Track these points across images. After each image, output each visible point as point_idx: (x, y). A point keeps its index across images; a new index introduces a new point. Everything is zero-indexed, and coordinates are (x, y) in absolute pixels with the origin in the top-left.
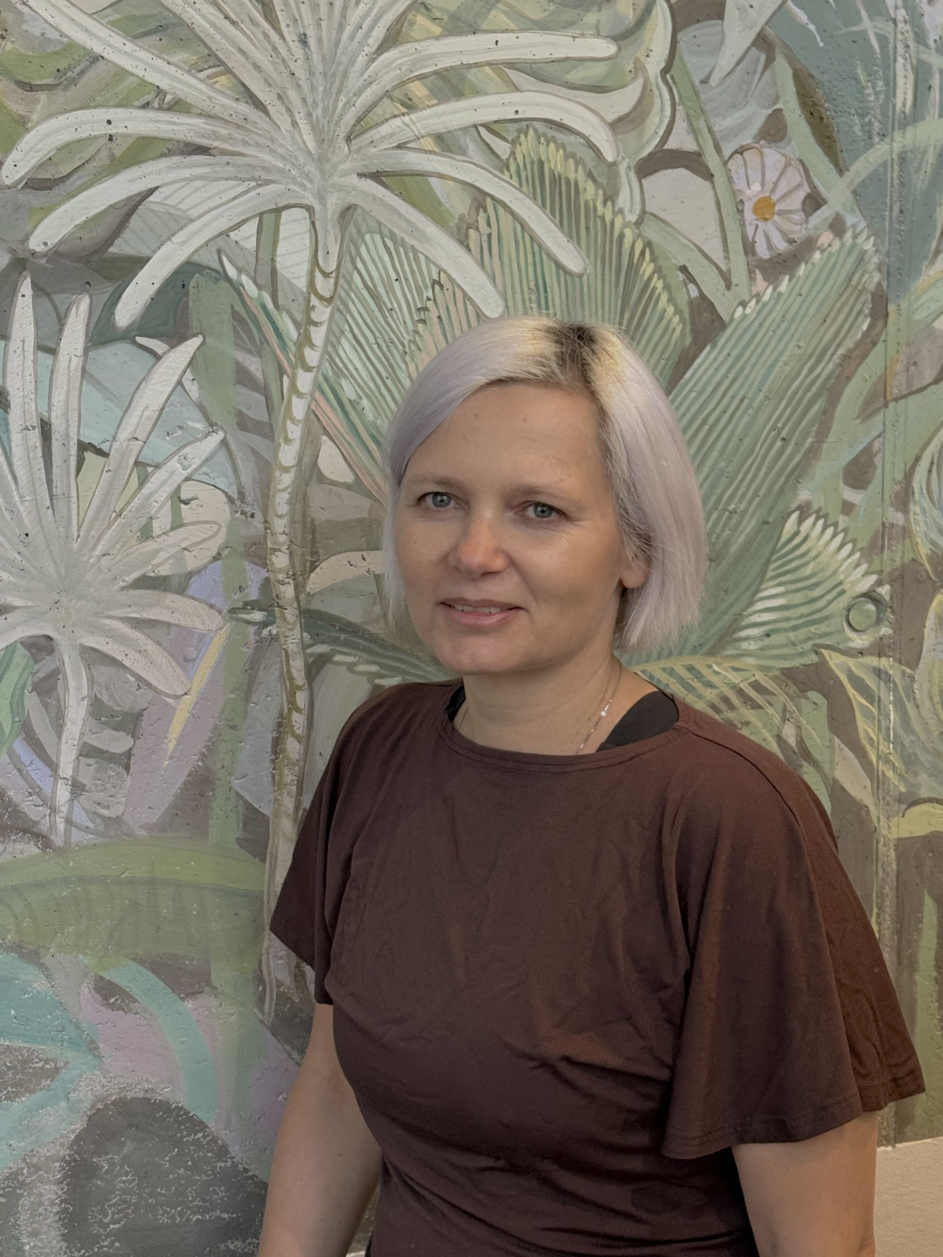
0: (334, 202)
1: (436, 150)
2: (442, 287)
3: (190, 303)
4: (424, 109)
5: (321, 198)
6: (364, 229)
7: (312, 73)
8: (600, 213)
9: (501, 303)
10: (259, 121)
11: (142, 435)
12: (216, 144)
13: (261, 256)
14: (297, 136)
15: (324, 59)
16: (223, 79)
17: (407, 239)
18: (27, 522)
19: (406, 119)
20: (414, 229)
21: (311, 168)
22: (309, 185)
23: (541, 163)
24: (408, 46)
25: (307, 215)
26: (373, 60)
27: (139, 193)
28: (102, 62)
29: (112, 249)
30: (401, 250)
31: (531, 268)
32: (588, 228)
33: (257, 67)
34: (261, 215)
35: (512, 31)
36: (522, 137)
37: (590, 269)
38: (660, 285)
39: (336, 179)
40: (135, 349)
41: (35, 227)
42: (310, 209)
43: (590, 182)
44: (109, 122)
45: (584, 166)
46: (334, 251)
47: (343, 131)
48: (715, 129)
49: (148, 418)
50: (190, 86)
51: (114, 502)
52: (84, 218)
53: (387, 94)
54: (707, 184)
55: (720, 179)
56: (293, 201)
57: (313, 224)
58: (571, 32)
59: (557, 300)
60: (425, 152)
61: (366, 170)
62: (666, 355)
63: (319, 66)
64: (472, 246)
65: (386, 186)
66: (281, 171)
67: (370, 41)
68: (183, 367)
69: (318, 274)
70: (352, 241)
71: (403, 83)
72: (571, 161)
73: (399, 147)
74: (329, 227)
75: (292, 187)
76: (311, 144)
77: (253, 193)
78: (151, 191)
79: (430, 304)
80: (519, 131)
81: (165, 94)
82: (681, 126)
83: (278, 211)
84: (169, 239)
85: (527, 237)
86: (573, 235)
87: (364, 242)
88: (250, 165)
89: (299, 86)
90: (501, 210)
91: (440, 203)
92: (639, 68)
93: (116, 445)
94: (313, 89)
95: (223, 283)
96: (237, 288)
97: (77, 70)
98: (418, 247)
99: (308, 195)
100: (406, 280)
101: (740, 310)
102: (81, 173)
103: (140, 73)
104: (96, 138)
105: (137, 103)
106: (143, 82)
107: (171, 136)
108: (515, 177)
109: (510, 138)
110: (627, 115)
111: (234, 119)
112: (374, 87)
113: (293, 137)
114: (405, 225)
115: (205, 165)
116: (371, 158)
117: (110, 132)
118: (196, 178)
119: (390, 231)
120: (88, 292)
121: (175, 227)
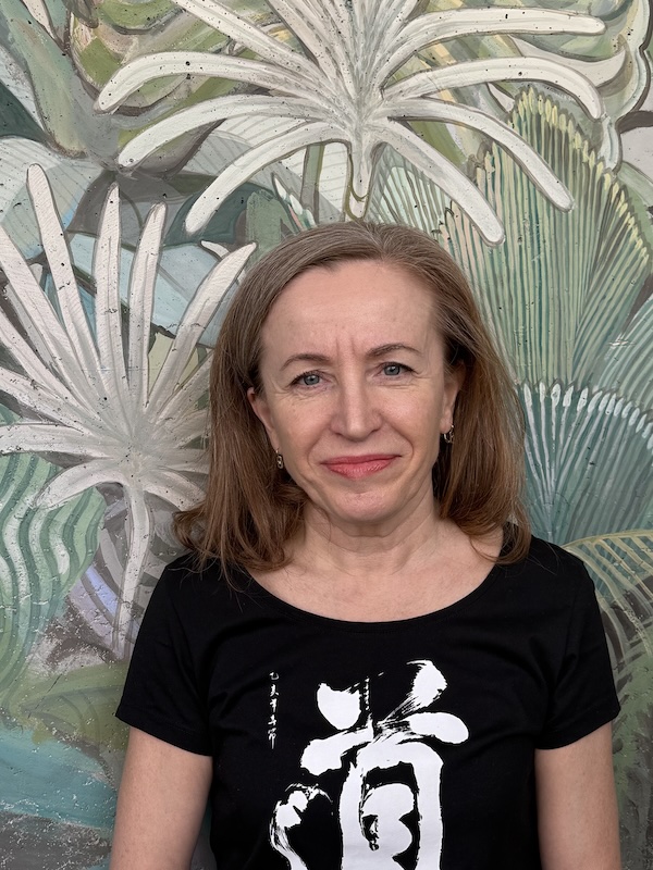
0: (368, 140)
1: (454, 101)
2: (452, 214)
3: (247, 216)
4: (445, 67)
5: (358, 136)
6: (391, 163)
7: (355, 33)
8: (585, 160)
9: (501, 230)
10: (310, 70)
11: (203, 322)
12: (273, 86)
13: (306, 181)
14: (340, 83)
15: (365, 21)
16: (283, 34)
17: (426, 173)
18: (106, 388)
19: (430, 74)
20: (432, 164)
21: (350, 110)
22: (348, 125)
23: (539, 117)
24: (434, 14)
25: (345, 149)
26: (405, 25)
27: (210, 123)
28: (185, 14)
29: (185, 168)
30: (421, 181)
31: (526, 202)
32: (574, 172)
33: (310, 25)
34: (308, 146)
35: (520, 7)
36: (524, 94)
37: (575, 206)
38: (632, 221)
39: (370, 121)
40: (200, 251)
41: (124, 146)
42: (348, 144)
43: (578, 134)
44: (188, 63)
45: (574, 121)
46: (366, 178)
47: (378, 81)
49: (209, 309)
50: (257, 38)
51: (177, 375)
52: (164, 141)
53: (415, 53)
56: (334, 137)
57: (350, 156)
58: (567, 10)
59: (546, 229)
60: (445, 102)
61: (395, 115)
62: (635, 280)
63: (361, 27)
64: (478, 181)
65: (411, 129)
66: (326, 112)
67: (404, 8)
68: (238, 268)
69: (352, 197)
70: (381, 172)
71: (429, 45)
72: (563, 116)
73: (423, 97)
74: (363, 160)
75: (334, 125)
76: (352, 91)
77: (302, 129)
78: (220, 122)
79: (442, 228)
80: (522, 89)
81: (235, 43)
83: (322, 144)
84: (232, 162)
85: (524, 176)
86: (562, 177)
87: (391, 173)
88: (300, 106)
89: (343, 42)
90: (504, 154)
91: (454, 145)
92: (622, 43)
93: (181, 329)
94: (355, 45)
95: (274, 201)
96: (286, 205)
97: (165, 18)
98: (434, 180)
99: (347, 132)
100: (424, 206)
102: (163, 104)
103: (214, 23)
104: (177, 75)
105: (211, 49)
106: (217, 32)
107: (239, 78)
108: (516, 127)
109: (514, 95)
110: (611, 81)
111: (290, 66)
112: (405, 46)
113: (337, 85)
114: (425, 162)
115: (265, 103)
116: (400, 104)
117: (188, 71)
118: (257, 114)
119: (413, 166)
120: (164, 202)
121: (237, 153)
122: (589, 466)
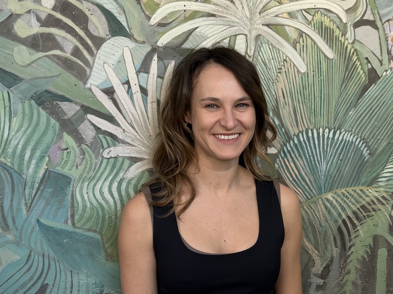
0: (254, 33)
1: (288, 17)
2: (287, 62)
4: (285, 4)
5: (250, 32)
6: (263, 42)
8: (340, 39)
9: (306, 68)
10: (232, 7)
12: (217, 14)
14: (244, 12)
17: (276, 46)
18: (151, 132)
19: (279, 7)
20: (279, 42)
21: (247, 22)
22: (246, 28)
23: (322, 23)
25: (245, 37)
27: (193, 29)
29: (183, 46)
30: (274, 49)
31: (316, 57)
32: (336, 44)
34: (230, 37)
36: (316, 14)
37: (336, 58)
38: (359, 63)
39: (255, 26)
41: (160, 38)
42: (246, 35)
43: (338, 29)
44: (185, 6)
45: (336, 24)
46: (253, 48)
47: (258, 11)
48: (380, 13)
52: (175, 36)
54: (377, 31)
55: (381, 30)
56: (241, 33)
57: (247, 40)
59: (324, 67)
60: (285, 18)
61: (265, 23)
62: (359, 87)
64: (297, 49)
65: (271, 29)
66: (238, 23)
70: (259, 46)
72: (332, 22)
73: (276, 16)
74: (252, 41)
75: (241, 28)
76: (248, 14)
77: (228, 30)
78: (196, 28)
79: (283, 67)
80: (315, 12)
82: (369, 12)
83: (236, 36)
84: (201, 43)
85: (316, 46)
86: (331, 46)
87: (263, 46)
88: (228, 21)
90: (308, 37)
91: (288, 34)
98: (280, 48)
99: (246, 31)
100: (275, 59)
101: (385, 72)
102: (175, 22)
104: (180, 11)
107: (204, 11)
108: (313, 27)
109: (312, 14)
110: (351, 8)
111: (224, 6)
113: (242, 12)
114: (276, 41)
115: (214, 20)
116: (267, 19)
117: (185, 9)
118: (211, 24)
119: (271, 43)
120: (174, 59)
121: (203, 40)
122: (339, 161)
